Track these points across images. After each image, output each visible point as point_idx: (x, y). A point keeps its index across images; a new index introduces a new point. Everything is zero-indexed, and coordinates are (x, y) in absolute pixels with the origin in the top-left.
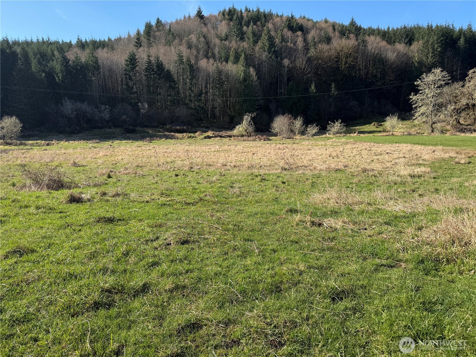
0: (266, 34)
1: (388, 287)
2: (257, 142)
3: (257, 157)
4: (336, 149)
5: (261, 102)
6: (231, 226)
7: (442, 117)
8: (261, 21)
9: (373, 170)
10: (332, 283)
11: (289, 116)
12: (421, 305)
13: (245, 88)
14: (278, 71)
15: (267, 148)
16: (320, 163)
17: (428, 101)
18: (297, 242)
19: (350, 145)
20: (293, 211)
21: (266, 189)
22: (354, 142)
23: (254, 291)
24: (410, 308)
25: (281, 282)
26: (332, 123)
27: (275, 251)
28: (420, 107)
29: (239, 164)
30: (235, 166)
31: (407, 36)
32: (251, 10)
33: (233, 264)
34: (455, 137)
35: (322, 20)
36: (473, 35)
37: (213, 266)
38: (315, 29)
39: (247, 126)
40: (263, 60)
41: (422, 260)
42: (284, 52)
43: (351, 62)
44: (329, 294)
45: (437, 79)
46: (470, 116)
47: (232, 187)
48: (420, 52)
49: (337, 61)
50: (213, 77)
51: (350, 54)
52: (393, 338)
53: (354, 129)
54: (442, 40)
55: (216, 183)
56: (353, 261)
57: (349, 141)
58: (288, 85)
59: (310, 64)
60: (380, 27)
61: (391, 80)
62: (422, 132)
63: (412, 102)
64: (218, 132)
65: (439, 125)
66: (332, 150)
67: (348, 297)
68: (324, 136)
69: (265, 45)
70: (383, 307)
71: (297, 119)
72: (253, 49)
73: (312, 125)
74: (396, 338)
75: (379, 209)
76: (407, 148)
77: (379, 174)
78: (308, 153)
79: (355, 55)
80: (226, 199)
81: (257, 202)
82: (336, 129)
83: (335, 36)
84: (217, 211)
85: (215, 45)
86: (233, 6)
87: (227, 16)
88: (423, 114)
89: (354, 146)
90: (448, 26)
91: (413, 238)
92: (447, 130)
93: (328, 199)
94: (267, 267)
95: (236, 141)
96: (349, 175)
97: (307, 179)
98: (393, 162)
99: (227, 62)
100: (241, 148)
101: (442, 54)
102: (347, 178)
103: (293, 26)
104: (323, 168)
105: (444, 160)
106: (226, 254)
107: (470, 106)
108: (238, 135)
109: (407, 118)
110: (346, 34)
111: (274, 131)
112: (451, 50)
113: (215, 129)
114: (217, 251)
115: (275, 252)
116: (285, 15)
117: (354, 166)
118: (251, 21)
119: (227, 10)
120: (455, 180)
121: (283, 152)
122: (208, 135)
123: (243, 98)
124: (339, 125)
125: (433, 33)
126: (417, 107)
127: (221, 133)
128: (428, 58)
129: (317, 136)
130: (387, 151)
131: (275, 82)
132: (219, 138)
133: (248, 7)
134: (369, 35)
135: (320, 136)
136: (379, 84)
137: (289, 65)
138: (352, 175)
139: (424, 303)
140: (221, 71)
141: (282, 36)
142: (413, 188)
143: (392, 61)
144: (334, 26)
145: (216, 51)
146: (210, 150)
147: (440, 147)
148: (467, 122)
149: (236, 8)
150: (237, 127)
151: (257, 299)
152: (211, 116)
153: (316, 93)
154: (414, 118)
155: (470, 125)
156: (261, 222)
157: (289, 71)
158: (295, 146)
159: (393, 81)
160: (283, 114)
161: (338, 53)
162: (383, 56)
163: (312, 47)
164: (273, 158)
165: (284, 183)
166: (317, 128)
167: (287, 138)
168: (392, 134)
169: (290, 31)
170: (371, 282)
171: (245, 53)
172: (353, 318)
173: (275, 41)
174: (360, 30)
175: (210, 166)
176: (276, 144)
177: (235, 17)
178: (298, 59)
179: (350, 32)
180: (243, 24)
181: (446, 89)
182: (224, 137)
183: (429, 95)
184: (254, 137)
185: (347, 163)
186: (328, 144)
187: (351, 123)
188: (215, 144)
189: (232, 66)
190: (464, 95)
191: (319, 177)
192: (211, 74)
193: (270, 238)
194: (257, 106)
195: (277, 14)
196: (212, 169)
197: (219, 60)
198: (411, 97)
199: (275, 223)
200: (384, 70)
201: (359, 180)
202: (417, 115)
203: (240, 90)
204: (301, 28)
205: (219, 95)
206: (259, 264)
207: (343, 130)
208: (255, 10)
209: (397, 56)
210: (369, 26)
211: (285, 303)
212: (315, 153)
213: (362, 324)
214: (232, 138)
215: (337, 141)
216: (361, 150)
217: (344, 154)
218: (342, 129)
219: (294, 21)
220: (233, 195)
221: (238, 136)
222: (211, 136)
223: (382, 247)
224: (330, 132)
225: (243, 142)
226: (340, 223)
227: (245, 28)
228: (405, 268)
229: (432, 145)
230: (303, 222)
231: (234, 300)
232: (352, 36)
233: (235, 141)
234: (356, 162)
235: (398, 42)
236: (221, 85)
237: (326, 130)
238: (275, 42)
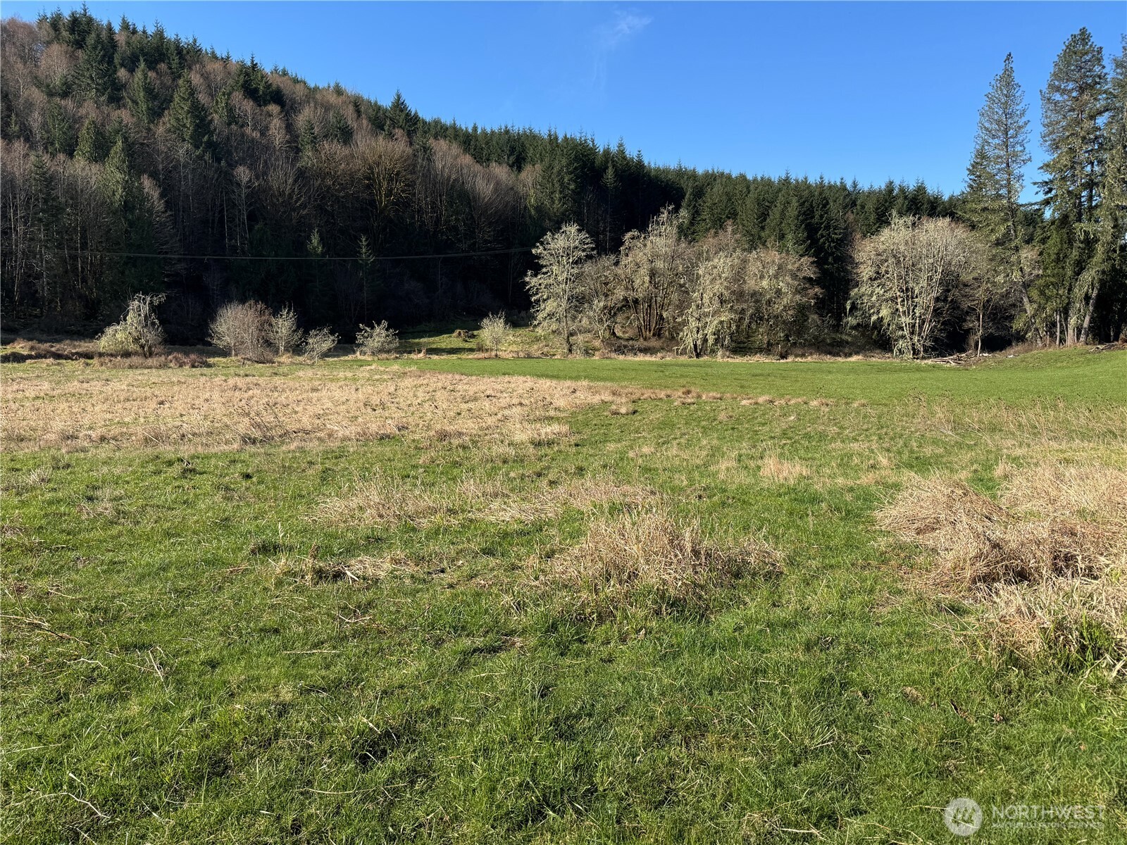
0: (183, 98)
1: (487, 698)
2: (170, 370)
3: (173, 411)
4: (381, 388)
5: (179, 266)
6: (81, 614)
7: (585, 321)
8: (169, 63)
9: (460, 434)
10: (361, 720)
11: (259, 306)
12: (552, 728)
13: (131, 227)
14: (222, 192)
15: (201, 386)
16: (343, 423)
17: (558, 290)
18: (276, 631)
19: (410, 380)
20: (268, 549)
21: (196, 496)
22: (419, 373)
23: (147, 789)
24: (530, 740)
25: (228, 748)
26: (368, 329)
27: (213, 664)
28: (544, 300)
29: (115, 431)
30: (103, 439)
31: (513, 150)
32: (140, 28)
33: (82, 724)
34: (608, 362)
35: (329, 87)
36: (627, 164)
37: (14, 742)
38: (312, 105)
39: (139, 328)
40: (178, 161)
41: (553, 624)
42: (236, 148)
43: (402, 191)
44: (353, 748)
45: (572, 245)
46: (631, 323)
47: (90, 499)
48: (538, 187)
49: (368, 187)
50: (25, 190)
51: (398, 174)
52: (494, 820)
53: (418, 344)
54: (576, 168)
55: (39, 492)
56: (412, 652)
57: (407, 369)
58: (250, 229)
59: (304, 186)
60: (458, 124)
61: (486, 241)
62: (552, 352)
63: (529, 290)
64: (46, 342)
65: (580, 339)
66: (370, 391)
67: (398, 747)
68: (350, 357)
69: (184, 126)
70: (475, 751)
71: (281, 315)
72: (149, 129)
73: (320, 330)
74: (501, 818)
75: (471, 521)
76: (526, 384)
77: (474, 442)
78: (312, 398)
79: (409, 176)
80: (69, 534)
81: (168, 534)
82: (378, 342)
83: (360, 127)
84: (38, 575)
85: (31, 105)
86: (85, 10)
87: (65, 34)
88: (551, 315)
89: (421, 381)
90: (585, 140)
91: (537, 578)
92: (595, 349)
93: (361, 508)
94: (187, 713)
95: (108, 368)
96: (409, 447)
97: (311, 463)
98: (499, 416)
99: (71, 155)
100: (124, 387)
101: (578, 195)
102: (406, 454)
103: (256, 90)
104: (351, 433)
105: (592, 408)
106: (60, 698)
107: (631, 303)
108: (113, 352)
109: (522, 323)
110: (386, 128)
111: (219, 342)
112: (593, 191)
113: (37, 334)
114: (31, 694)
115: (214, 667)
116: (235, 58)
117: (421, 426)
118: (141, 59)
119: (66, 15)
120: (611, 446)
121: (246, 395)
122: (14, 350)
123: (126, 255)
124: (384, 333)
125: (559, 152)
126: (539, 301)
127: (56, 347)
128: (553, 202)
129: (334, 356)
130: (488, 393)
131: (217, 219)
132: (50, 361)
133: (130, 21)
134: (436, 138)
135: (342, 358)
136: (464, 246)
137: (250, 180)
138: (416, 448)
139: (556, 722)
140: (52, 178)
141: (230, 110)
142: (538, 468)
143: (486, 200)
144: (357, 104)
145: (35, 120)
146: (20, 395)
147: (585, 383)
148: (627, 333)
149: (94, 16)
150: (110, 330)
151: (155, 809)
152: (22, 299)
153: (323, 254)
154: (536, 323)
155: (632, 339)
156: (176, 591)
157: (253, 197)
158: (278, 381)
159: (490, 242)
160: (243, 301)
161: (371, 168)
162: (468, 187)
163: (307, 147)
164: (218, 411)
165: (248, 477)
166: (332, 338)
167: (257, 362)
168: (496, 355)
169: (250, 100)
170: (451, 696)
171: (126, 139)
172: (408, 795)
173: (209, 118)
174: (416, 124)
175: (22, 440)
176: (226, 375)
177: (91, 40)
178: (274, 169)
179: (394, 124)
180: (116, 61)
181: (588, 268)
182: (67, 358)
183: (560, 278)
184: (163, 358)
185: (404, 420)
186: (361, 376)
187: (411, 330)
188: (38, 376)
189: (87, 168)
190: (620, 281)
191: (341, 457)
192: (19, 182)
193: (201, 631)
194: (168, 276)
195: (213, 52)
196: (27, 451)
197: (46, 148)
198: (527, 279)
199: (220, 587)
200: (472, 217)
201: (432, 457)
202: (540, 316)
203: (116, 231)
204: (277, 97)
205: (47, 241)
206: (166, 708)
207: (392, 346)
208: (151, 30)
209: (496, 190)
210: (435, 117)
211: (235, 801)
212: (329, 399)
213: (429, 806)
214: (95, 361)
215: (382, 369)
216: (434, 391)
217: (397, 400)
218: (390, 342)
219: (260, 78)
220: (95, 520)
221: (112, 355)
222: (25, 353)
223: (475, 608)
224: (364, 349)
225: (130, 373)
226: (387, 566)
227: (122, 73)
228: (522, 647)
229: (571, 378)
230: (295, 575)
231: (81, 828)
232: (399, 132)
233: (103, 368)
234: (426, 418)
235: (496, 161)
236: (52, 215)
237: (354, 343)
238: (212, 121)
